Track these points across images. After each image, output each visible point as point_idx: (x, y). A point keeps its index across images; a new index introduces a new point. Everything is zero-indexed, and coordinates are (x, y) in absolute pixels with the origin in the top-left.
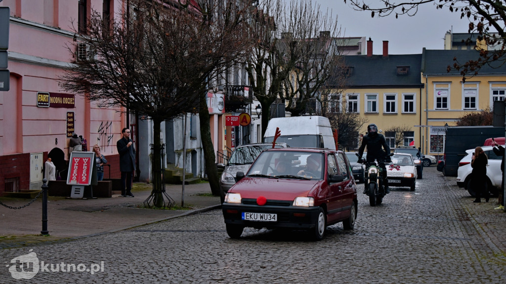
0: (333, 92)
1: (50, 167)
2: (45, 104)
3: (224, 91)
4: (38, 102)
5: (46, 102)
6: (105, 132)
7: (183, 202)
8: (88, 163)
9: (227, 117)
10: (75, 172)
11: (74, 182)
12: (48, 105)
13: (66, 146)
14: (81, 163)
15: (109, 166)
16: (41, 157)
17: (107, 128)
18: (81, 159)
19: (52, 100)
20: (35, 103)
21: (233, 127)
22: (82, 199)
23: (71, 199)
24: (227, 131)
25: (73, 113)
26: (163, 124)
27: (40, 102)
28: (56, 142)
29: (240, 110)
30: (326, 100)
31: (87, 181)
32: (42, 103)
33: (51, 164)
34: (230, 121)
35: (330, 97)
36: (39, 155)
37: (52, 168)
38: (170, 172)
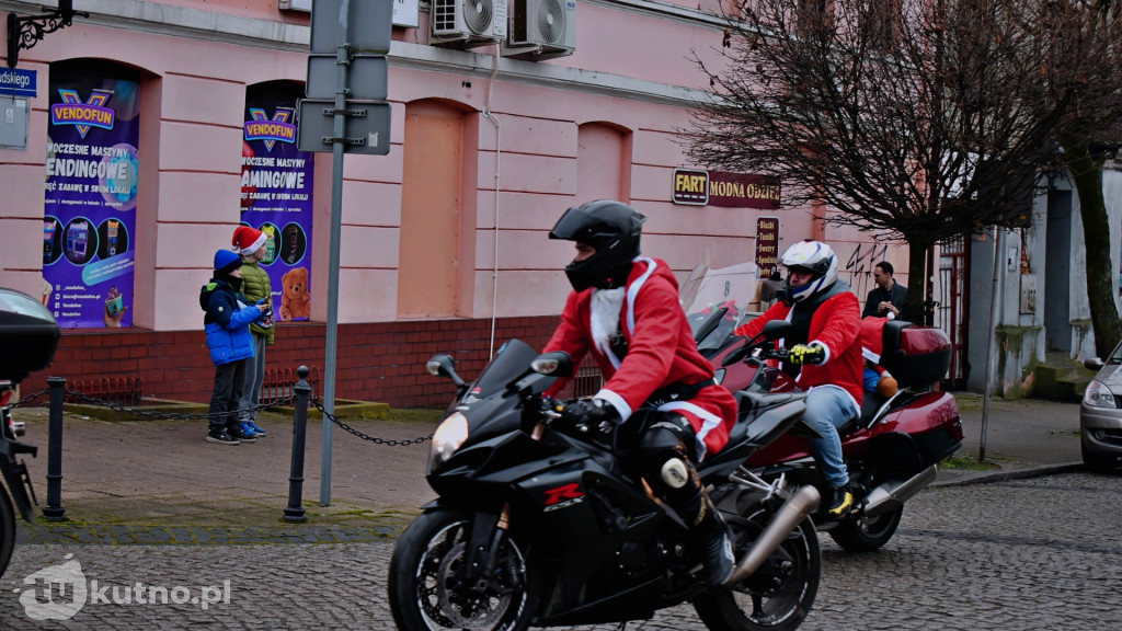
2: (695, 197)
4: (676, 192)
5: (699, 194)
6: (865, 270)
7: (982, 450)
12: (703, 201)
13: (752, 299)
17: (872, 260)
19: (715, 189)
20: (668, 194)
25: (776, 221)
27: (680, 192)
28: (727, 288)
32: (687, 196)
38: (1052, 372)
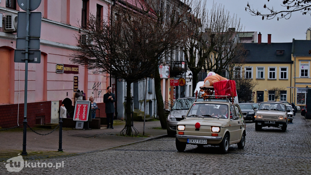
0: (236, 66)
1: (63, 110)
2: (61, 71)
3: (169, 64)
4: (57, 70)
5: (62, 70)
6: (97, 89)
7: (144, 133)
8: (87, 107)
9: (171, 80)
10: (78, 113)
11: (77, 119)
12: (62, 72)
13: (73, 97)
14: (82, 107)
15: (99, 109)
16: (58, 103)
17: (98, 86)
18: (82, 105)
19: (65, 69)
20: (55, 71)
21: (175, 86)
22: (82, 129)
23: (76, 129)
24: (171, 89)
25: (78, 77)
26: (132, 84)
28: (67, 94)
29: (179, 76)
30: (232, 70)
31: (85, 119)
32: (59, 71)
33: (64, 108)
34: (173, 83)
35: (235, 69)
36: (56, 102)
37: (65, 110)
38: (136, 114)
